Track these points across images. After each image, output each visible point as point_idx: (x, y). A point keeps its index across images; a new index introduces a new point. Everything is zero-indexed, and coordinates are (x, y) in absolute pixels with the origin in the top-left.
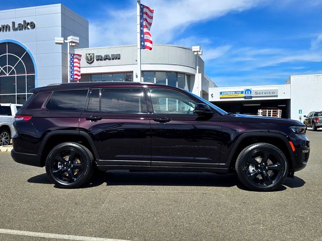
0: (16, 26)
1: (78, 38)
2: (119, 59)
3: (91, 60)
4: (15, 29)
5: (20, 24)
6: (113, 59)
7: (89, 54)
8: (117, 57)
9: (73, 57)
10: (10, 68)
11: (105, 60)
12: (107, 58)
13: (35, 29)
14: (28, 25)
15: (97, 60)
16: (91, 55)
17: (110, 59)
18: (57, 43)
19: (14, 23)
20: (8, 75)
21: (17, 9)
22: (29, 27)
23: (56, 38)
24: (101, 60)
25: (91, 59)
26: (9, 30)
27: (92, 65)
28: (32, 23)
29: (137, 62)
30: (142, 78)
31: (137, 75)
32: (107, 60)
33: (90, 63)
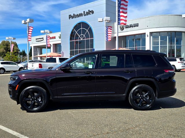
0: (85, 13)
1: (109, 18)
2: (138, 26)
4: (85, 15)
5: (87, 12)
6: (134, 27)
9: (107, 28)
10: (83, 36)
11: (130, 27)
13: (93, 14)
14: (90, 12)
15: (126, 28)
17: (132, 27)
18: (99, 21)
19: (84, 12)
20: (82, 40)
21: (86, 4)
22: (91, 13)
23: (99, 19)
24: (128, 28)
25: (122, 27)
26: (82, 16)
27: (123, 31)
28: (92, 11)
29: (148, 27)
30: (151, 37)
31: (148, 36)
32: (131, 27)
33: (122, 30)
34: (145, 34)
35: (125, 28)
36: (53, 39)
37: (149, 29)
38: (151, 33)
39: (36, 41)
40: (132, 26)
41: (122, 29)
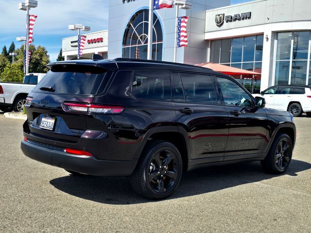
2: (249, 18)
3: (220, 22)
6: (243, 19)
7: (219, 15)
8: (248, 16)
10: (145, 37)
12: (237, 18)
15: (227, 21)
16: (221, 16)
17: (239, 20)
20: (143, 45)
24: (231, 21)
25: (220, 20)
27: (222, 28)
29: (269, 21)
30: (276, 41)
31: (267, 38)
32: (237, 21)
33: (220, 26)
34: (262, 34)
35: (225, 21)
36: (99, 42)
37: (271, 25)
38: (276, 34)
39: (72, 46)
40: (238, 17)
41: (220, 23)
